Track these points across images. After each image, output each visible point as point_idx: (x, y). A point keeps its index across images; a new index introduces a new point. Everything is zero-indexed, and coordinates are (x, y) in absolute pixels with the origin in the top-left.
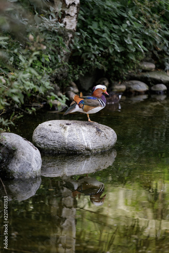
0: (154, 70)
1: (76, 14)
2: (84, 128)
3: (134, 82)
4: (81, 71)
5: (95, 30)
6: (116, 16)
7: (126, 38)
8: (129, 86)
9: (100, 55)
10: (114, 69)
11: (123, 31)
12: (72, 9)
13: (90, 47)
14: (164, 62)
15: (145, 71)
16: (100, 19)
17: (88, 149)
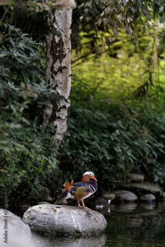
0: (143, 182)
1: (67, 117)
2: (74, 211)
3: (124, 191)
4: (71, 176)
5: (85, 137)
6: (106, 126)
7: (116, 146)
8: (119, 195)
9: (90, 161)
10: (104, 178)
11: (113, 139)
12: (63, 112)
13: (80, 153)
14: (153, 175)
15: (134, 182)
16: (90, 128)
17: (77, 232)
